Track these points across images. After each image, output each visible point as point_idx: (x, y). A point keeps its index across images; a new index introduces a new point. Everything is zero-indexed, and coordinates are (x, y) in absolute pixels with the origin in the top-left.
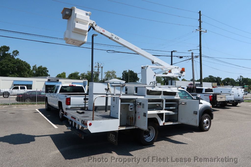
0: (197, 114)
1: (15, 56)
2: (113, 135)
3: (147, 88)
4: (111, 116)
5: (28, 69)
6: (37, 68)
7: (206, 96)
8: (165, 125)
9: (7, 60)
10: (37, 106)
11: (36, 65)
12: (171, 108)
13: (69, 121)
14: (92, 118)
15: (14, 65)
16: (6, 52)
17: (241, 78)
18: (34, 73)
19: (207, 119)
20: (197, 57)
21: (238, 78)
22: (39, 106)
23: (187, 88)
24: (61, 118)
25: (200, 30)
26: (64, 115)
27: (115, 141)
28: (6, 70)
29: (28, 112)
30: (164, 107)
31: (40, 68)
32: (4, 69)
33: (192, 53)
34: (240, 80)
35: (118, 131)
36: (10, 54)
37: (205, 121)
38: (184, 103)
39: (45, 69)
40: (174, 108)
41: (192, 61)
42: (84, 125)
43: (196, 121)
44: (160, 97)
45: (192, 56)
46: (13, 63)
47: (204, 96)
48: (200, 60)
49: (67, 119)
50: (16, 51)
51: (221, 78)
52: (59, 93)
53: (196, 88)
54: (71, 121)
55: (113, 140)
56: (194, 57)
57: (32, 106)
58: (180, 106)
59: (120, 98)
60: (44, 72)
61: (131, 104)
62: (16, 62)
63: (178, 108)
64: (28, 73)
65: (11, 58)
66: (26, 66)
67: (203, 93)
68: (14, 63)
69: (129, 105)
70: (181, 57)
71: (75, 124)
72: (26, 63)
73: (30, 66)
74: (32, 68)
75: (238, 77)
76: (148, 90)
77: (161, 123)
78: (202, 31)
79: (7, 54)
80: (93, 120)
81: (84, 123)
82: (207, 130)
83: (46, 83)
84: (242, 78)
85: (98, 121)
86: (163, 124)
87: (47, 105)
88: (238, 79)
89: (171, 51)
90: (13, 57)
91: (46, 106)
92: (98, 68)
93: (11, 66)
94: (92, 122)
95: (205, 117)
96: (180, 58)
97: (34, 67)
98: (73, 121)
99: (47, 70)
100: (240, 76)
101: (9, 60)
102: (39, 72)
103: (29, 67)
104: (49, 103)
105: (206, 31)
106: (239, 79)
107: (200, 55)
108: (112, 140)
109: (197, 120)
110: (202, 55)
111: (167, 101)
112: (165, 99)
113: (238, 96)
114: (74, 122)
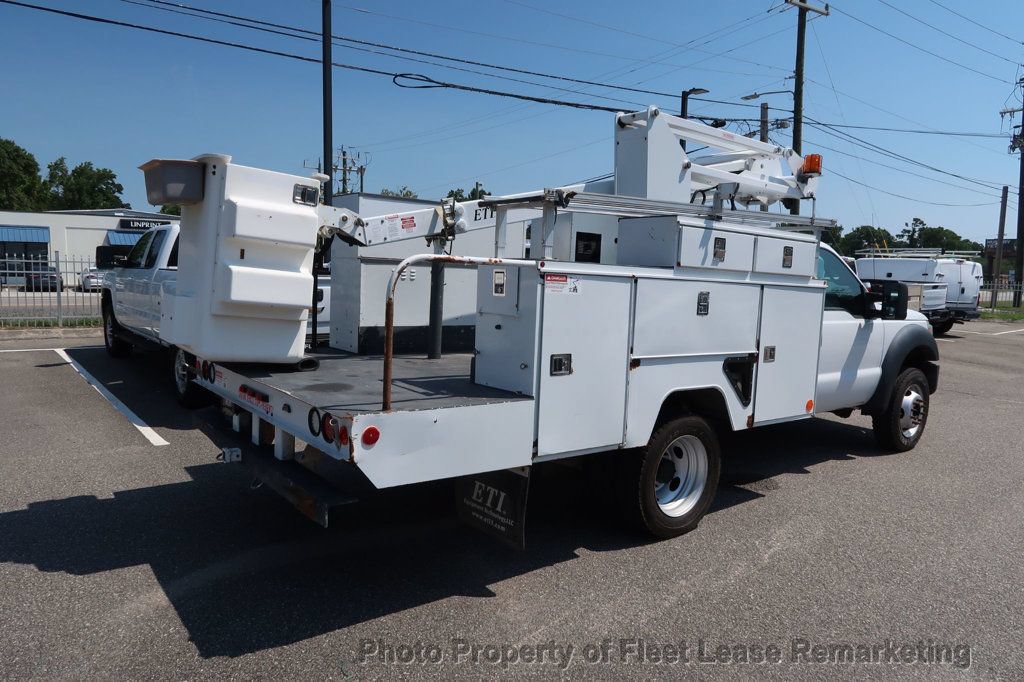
2: (493, 491)
4: (478, 381)
5: (27, 179)
6: (70, 173)
10: (64, 332)
11: (62, 160)
13: (225, 410)
14: (378, 394)
17: (917, 229)
18: (55, 196)
19: (914, 395)
20: (781, 124)
21: (907, 228)
22: (74, 335)
24: (182, 390)
25: (802, 4)
26: (199, 380)
27: (506, 525)
29: (15, 364)
31: (82, 171)
33: (764, 108)
34: (913, 234)
35: (528, 470)
37: (910, 399)
39: (106, 176)
42: (328, 439)
45: (764, 122)
48: (791, 139)
49: (215, 400)
51: (841, 228)
52: (165, 267)
54: (238, 410)
55: (497, 521)
56: (770, 126)
57: (36, 335)
59: (543, 275)
60: (101, 190)
64: (28, 191)
66: (14, 160)
70: (718, 124)
71: (267, 429)
72: (17, 149)
73: (33, 160)
74: (44, 174)
75: (907, 224)
78: (808, 9)
80: (386, 408)
81: (332, 428)
82: (911, 445)
83: (110, 235)
84: (921, 226)
85: (417, 414)
86: (748, 424)
87: (109, 329)
88: (905, 231)
89: (684, 93)
91: (109, 333)
92: (344, 173)
94: (383, 421)
95: (907, 384)
96: (713, 125)
97: (58, 166)
98: (250, 415)
99: (116, 181)
100: (915, 220)
102: (79, 191)
103: (30, 166)
104: (121, 319)
105: (827, 7)
106: (909, 232)
107: (794, 118)
108: (485, 515)
113: (958, 291)
114: (262, 421)
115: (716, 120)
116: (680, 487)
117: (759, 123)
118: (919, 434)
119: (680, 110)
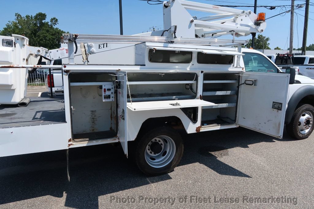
0: (281, 110)
1: (55, 26)
3: (147, 44)
7: (311, 69)
8: (201, 131)
9: (44, 32)
12: (219, 93)
15: (53, 37)
16: (43, 21)
19: (307, 116)
20: (300, 6)
23: (277, 57)
28: (45, 43)
30: (200, 92)
32: (42, 42)
33: (293, 1)
35: (68, 151)
36: (47, 23)
37: (303, 119)
38: (251, 83)
40: (228, 93)
41: (292, 13)
43: (277, 125)
44: (188, 68)
45: (293, 6)
46: (51, 35)
47: (307, 68)
48: (305, 12)
50: (54, 19)
53: (293, 57)
56: (295, 7)
57: (38, 88)
58: (243, 89)
59: (67, 72)
61: (106, 85)
62: (55, 33)
63: (237, 93)
65: (49, 28)
67: (304, 64)
68: (53, 35)
69: (101, 87)
70: (272, 8)
76: (151, 51)
77: (191, 128)
79: (45, 23)
82: (306, 137)
86: (197, 130)
90: (52, 26)
93: (49, 39)
95: (303, 111)
96: (270, 9)
101: (47, 31)
107: (306, 3)
109: (279, 124)
110: (310, 4)
111: (207, 77)
112: (202, 72)
115: (271, 7)
116: (166, 156)
117: (291, 7)
118: (310, 133)
119: (254, 4)
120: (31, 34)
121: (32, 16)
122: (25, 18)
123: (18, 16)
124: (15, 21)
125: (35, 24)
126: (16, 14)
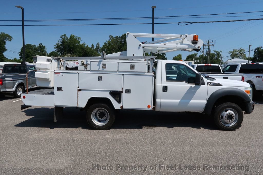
19: (229, 112)
85: (32, 95)
86: (121, 108)
94: (26, 95)
120: (118, 49)
121: (119, 36)
122: (115, 38)
123: (111, 37)
124: (109, 40)
125: (121, 42)
126: (110, 36)
